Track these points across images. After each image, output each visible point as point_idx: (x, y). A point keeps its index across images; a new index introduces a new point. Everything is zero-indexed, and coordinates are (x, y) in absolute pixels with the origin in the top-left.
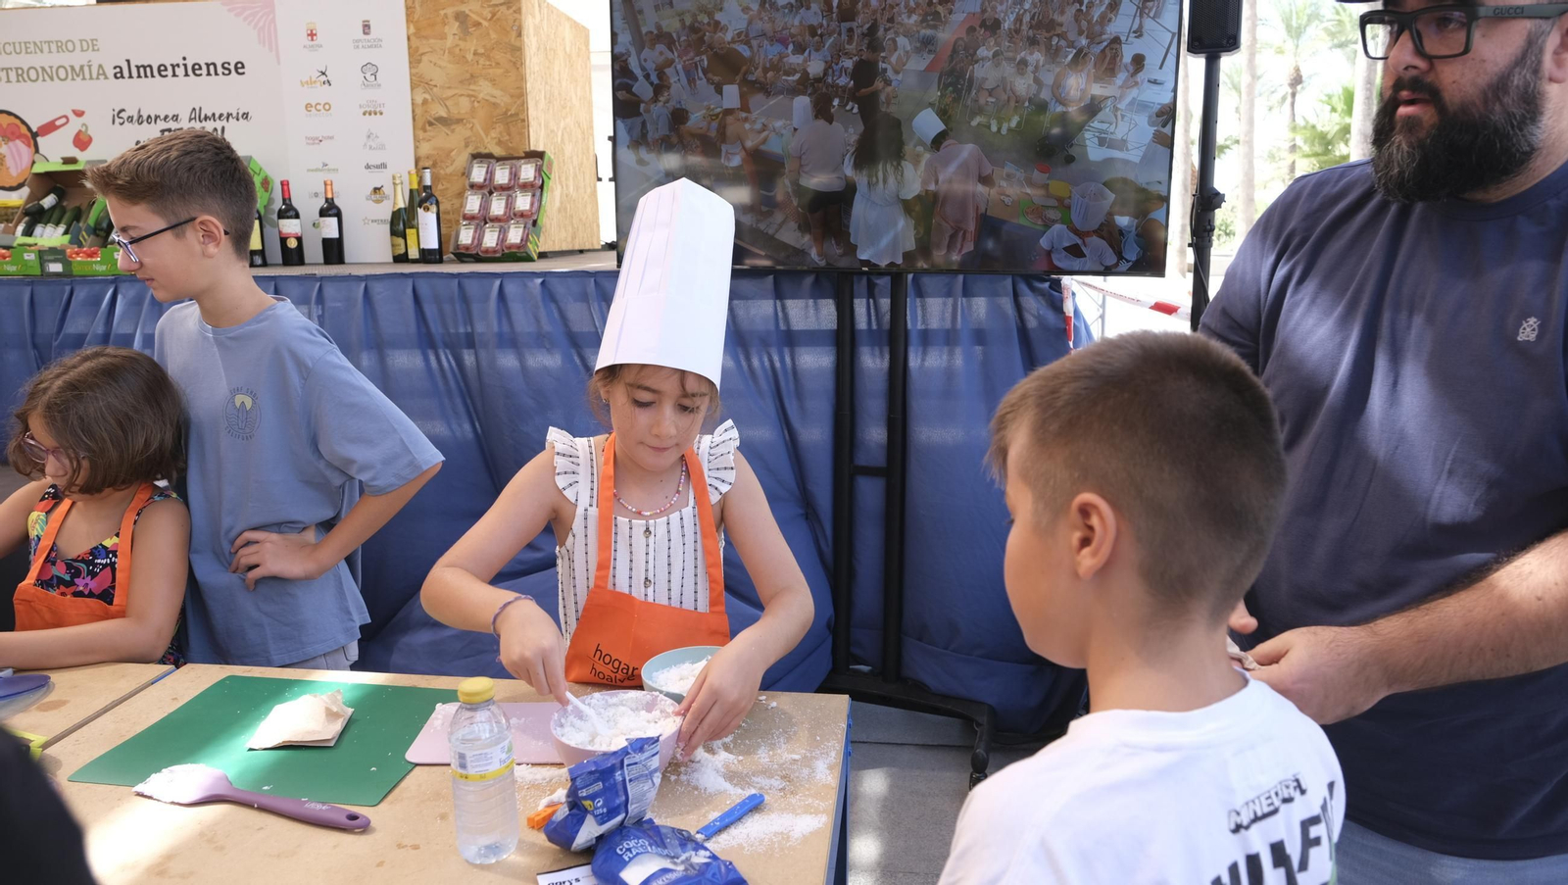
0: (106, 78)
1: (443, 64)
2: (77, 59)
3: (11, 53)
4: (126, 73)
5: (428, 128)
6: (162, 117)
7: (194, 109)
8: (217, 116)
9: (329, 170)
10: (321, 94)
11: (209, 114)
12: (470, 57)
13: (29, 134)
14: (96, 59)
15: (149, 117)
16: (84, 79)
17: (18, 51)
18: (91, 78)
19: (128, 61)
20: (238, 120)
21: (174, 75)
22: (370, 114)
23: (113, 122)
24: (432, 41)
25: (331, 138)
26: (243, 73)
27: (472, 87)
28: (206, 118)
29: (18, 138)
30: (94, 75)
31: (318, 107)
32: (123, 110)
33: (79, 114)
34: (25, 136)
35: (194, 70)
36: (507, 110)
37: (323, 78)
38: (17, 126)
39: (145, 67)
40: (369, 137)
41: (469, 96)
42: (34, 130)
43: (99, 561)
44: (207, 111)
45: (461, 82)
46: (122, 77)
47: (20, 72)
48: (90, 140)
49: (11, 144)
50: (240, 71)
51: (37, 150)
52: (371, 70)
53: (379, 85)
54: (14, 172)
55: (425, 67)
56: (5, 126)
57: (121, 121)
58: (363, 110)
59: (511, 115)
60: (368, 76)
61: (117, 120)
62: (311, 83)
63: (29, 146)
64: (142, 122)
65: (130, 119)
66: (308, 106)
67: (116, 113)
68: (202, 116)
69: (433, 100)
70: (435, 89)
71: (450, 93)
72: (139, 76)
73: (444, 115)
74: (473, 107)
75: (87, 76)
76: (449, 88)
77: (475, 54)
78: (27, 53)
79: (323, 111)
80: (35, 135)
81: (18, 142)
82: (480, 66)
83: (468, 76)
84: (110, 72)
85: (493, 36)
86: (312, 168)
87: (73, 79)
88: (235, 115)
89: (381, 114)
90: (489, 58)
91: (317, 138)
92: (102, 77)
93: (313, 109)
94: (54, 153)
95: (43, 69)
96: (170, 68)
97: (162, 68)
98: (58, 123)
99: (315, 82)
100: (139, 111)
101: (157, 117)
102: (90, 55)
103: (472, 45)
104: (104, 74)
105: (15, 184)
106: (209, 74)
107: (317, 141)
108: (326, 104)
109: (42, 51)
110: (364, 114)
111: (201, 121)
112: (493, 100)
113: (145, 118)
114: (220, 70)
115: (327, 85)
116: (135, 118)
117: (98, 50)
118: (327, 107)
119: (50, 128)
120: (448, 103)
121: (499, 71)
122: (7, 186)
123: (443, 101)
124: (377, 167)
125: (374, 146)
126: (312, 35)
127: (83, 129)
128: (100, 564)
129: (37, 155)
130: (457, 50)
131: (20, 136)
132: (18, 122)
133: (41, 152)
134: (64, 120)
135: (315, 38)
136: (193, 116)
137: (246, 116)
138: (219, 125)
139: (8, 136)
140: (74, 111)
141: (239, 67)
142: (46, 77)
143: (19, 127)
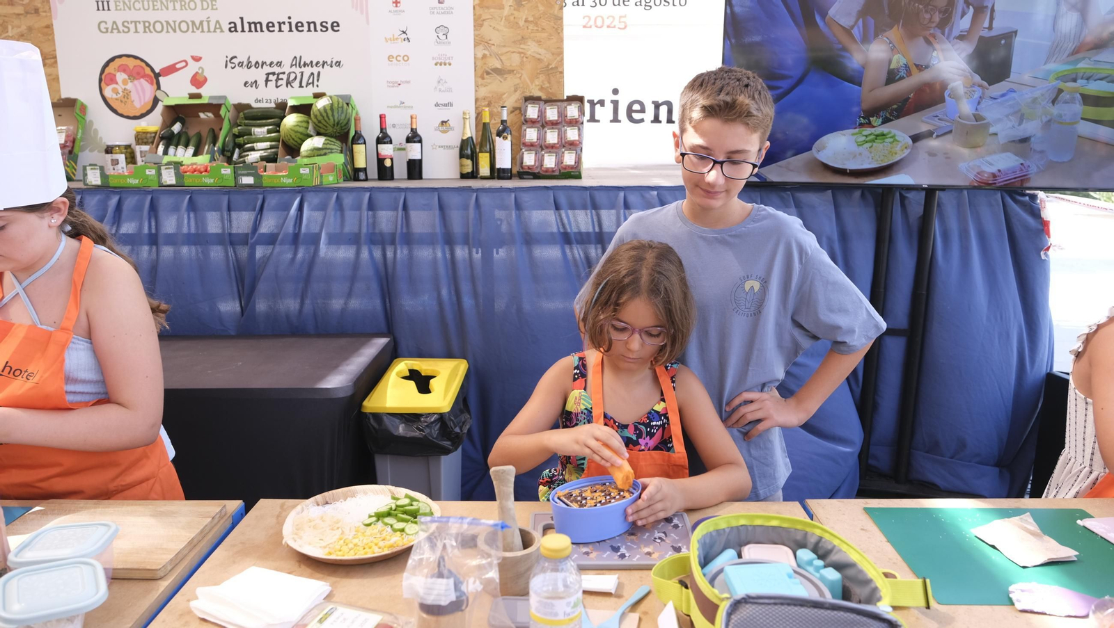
0: (222, 31)
1: (500, 28)
2: (197, 16)
3: (140, 9)
4: (239, 28)
5: (485, 76)
6: (268, 63)
7: (295, 57)
8: (314, 63)
9: (405, 107)
11: (308, 62)
12: (522, 23)
13: (152, 75)
14: (214, 16)
15: (257, 63)
16: (203, 31)
17: (146, 7)
18: (209, 31)
19: (242, 19)
20: (331, 66)
21: (280, 30)
22: (441, 65)
23: (226, 67)
24: (492, 10)
25: (408, 82)
26: (338, 31)
27: (522, 46)
28: (305, 65)
29: (142, 77)
30: (212, 29)
31: (398, 58)
32: (235, 57)
33: (197, 59)
34: (148, 75)
35: (297, 27)
36: (549, 64)
37: (404, 36)
38: (142, 67)
39: (255, 24)
40: (439, 82)
41: (520, 53)
42: (157, 71)
43: (654, 423)
44: (306, 60)
45: (514, 42)
46: (236, 31)
47: (147, 24)
48: (206, 80)
49: (136, 82)
50: (336, 28)
51: (159, 88)
52: (443, 32)
53: (449, 43)
54: (137, 104)
55: (486, 31)
56: (131, 68)
57: (233, 65)
58: (435, 61)
59: (552, 68)
60: (440, 35)
61: (230, 65)
62: (394, 39)
63: (152, 84)
64: (250, 67)
65: (241, 64)
66: (390, 58)
67: (228, 59)
68: (302, 63)
69: (490, 55)
70: (493, 46)
71: (505, 50)
72: (250, 31)
73: (499, 66)
74: (522, 61)
75: (206, 29)
76: (504, 46)
77: (526, 21)
78: (154, 9)
79: (402, 61)
80: (157, 76)
81: (142, 80)
82: (529, 31)
83: (520, 37)
84: (226, 27)
85: (541, 8)
86: (390, 105)
87: (193, 32)
88: (329, 63)
89: (450, 64)
90: (536, 24)
91: (396, 82)
92: (218, 31)
93: (394, 60)
94: (177, 91)
95: (168, 23)
96: (277, 25)
97: (270, 26)
98: (178, 66)
99: (397, 39)
100: (249, 58)
101: (263, 63)
102: (209, 12)
103: (523, 14)
104: (221, 28)
105: (138, 114)
106: (309, 30)
107: (396, 85)
108: (404, 56)
109: (167, 9)
110: (436, 64)
111: (301, 67)
112: (538, 56)
113: (253, 63)
114: (319, 27)
115: (407, 41)
116: (245, 63)
117: (217, 9)
118: (406, 58)
119: (171, 70)
120: (503, 58)
121: (544, 35)
122: (131, 115)
123: (498, 56)
124: (445, 105)
125: (443, 89)
126: (396, 3)
127: (200, 72)
128: (656, 426)
129: (158, 91)
130: (512, 18)
131: (144, 76)
132: (143, 64)
133: (162, 89)
134: (184, 64)
135: (399, 5)
136: (294, 63)
137: (338, 64)
138: (315, 70)
139: (134, 75)
140: (192, 57)
141: (335, 26)
142: (170, 29)
143: (144, 69)
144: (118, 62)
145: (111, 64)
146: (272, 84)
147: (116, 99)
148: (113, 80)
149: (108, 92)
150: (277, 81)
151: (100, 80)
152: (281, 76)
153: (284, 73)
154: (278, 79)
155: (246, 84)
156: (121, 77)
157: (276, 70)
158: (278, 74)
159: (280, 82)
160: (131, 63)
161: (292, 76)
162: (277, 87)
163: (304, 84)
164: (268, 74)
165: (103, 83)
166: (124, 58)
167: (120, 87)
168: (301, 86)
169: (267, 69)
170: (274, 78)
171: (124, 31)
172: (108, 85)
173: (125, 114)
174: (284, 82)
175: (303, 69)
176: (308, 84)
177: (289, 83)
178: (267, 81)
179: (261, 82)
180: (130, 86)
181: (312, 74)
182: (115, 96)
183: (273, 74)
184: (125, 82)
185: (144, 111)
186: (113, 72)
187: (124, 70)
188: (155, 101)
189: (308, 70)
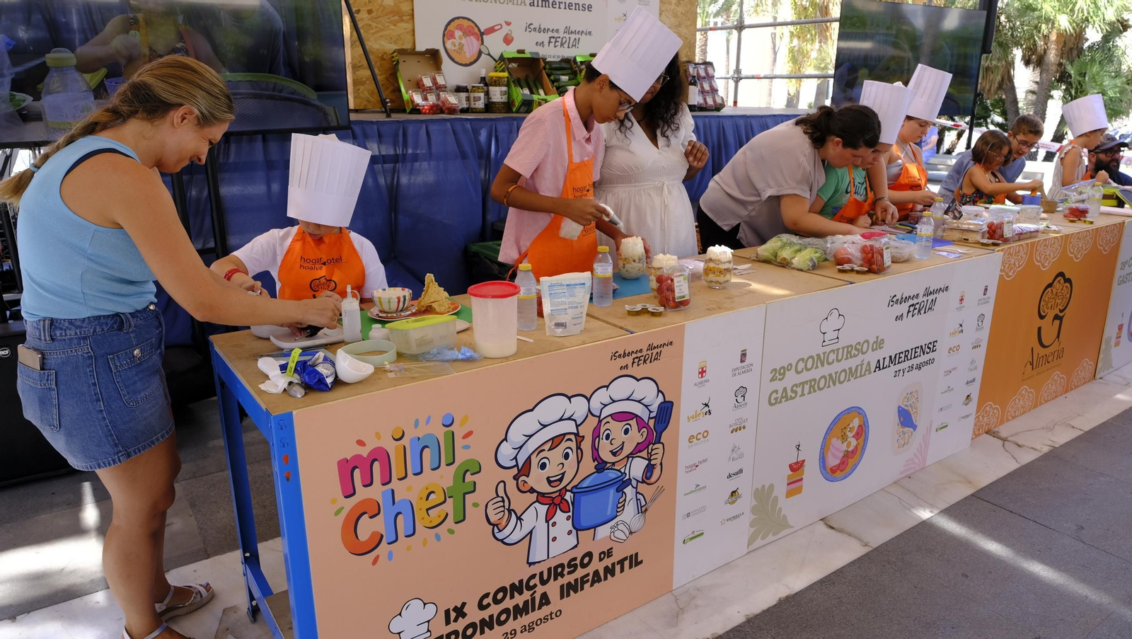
0: (525, 5)
4: (536, 4)
6: (551, 30)
7: (567, 27)
8: (577, 32)
11: (573, 31)
12: (679, 14)
13: (479, 33)
15: (545, 29)
18: (517, 4)
20: (586, 35)
21: (559, 8)
23: (526, 30)
24: (667, 5)
26: (591, 11)
27: (679, 29)
28: (572, 32)
29: (472, 34)
30: (519, 3)
32: (532, 24)
33: (508, 24)
34: (476, 34)
35: (569, 6)
36: (690, 41)
37: (625, 18)
39: (546, 1)
42: (482, 31)
44: (573, 29)
45: (676, 26)
46: (534, 6)
48: (512, 39)
49: (468, 38)
50: (590, 9)
51: (482, 43)
54: (468, 55)
56: (465, 27)
57: (530, 30)
61: (528, 29)
62: (619, 19)
63: (478, 40)
64: (540, 32)
65: (535, 29)
67: (527, 25)
72: (542, 6)
77: (681, 13)
80: (482, 34)
81: (472, 37)
82: (683, 19)
83: (678, 23)
84: (528, 2)
85: (689, 6)
87: (507, 4)
88: (585, 32)
90: (686, 17)
92: (523, 4)
94: (495, 45)
96: (558, 4)
97: (554, 3)
98: (496, 28)
99: (621, 19)
100: (540, 25)
101: (548, 29)
103: (680, 9)
104: (525, 3)
105: (468, 63)
106: (575, 9)
112: (686, 36)
113: (542, 29)
114: (581, 8)
116: (537, 29)
119: (491, 30)
121: (689, 23)
122: (464, 63)
127: (510, 33)
129: (482, 45)
131: (473, 34)
132: (473, 25)
133: (485, 44)
134: (499, 27)
136: (566, 31)
137: (590, 33)
138: (577, 36)
139: (467, 32)
140: (505, 22)
141: (590, 7)
142: (493, 1)
143: (473, 28)
144: (457, 22)
145: (452, 23)
146: (552, 45)
147: (454, 50)
148: (452, 36)
149: (449, 45)
150: (555, 43)
151: (444, 35)
152: (558, 40)
153: (559, 37)
154: (556, 41)
155: (537, 43)
156: (458, 33)
157: (555, 35)
158: (556, 38)
159: (557, 44)
160: (466, 23)
161: (564, 40)
162: (555, 47)
163: (570, 46)
164: (550, 38)
165: (445, 38)
166: (461, 19)
167: (457, 41)
168: (569, 47)
169: (550, 34)
170: (553, 40)
172: (449, 39)
173: (460, 62)
174: (558, 44)
175: (570, 36)
176: (573, 46)
177: (562, 45)
178: (550, 42)
179: (546, 43)
180: (463, 41)
181: (575, 39)
182: (453, 48)
183: (553, 37)
184: (460, 38)
185: (472, 60)
186: (452, 29)
187: (460, 29)
188: (480, 53)
189: (573, 36)
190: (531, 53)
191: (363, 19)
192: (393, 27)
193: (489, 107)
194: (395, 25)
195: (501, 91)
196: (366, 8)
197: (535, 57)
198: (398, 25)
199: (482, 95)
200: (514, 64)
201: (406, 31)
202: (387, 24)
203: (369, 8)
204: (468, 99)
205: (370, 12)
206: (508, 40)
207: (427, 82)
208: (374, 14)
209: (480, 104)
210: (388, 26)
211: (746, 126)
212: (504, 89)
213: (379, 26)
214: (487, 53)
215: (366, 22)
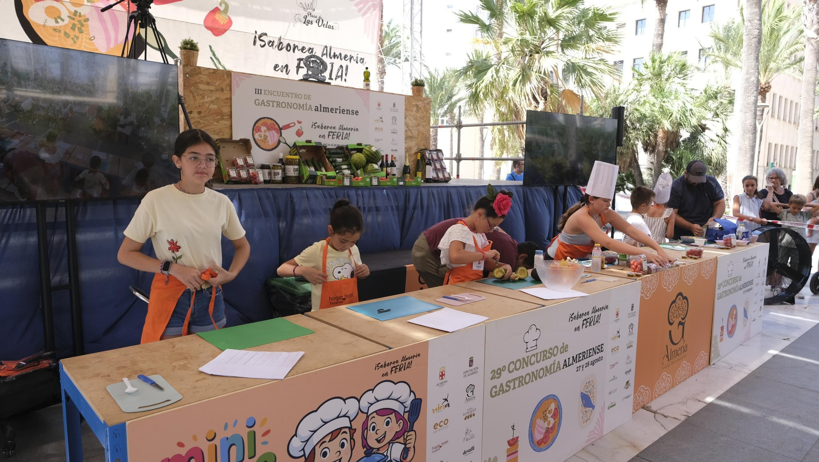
0: (312, 110)
1: (412, 119)
2: (302, 102)
4: (319, 110)
5: (407, 138)
6: (330, 127)
7: (341, 125)
8: (348, 129)
10: (380, 125)
12: (418, 118)
13: (278, 128)
14: (309, 103)
15: (325, 126)
16: (303, 109)
17: (279, 95)
18: (306, 110)
19: (321, 105)
20: (354, 131)
21: (336, 112)
22: (393, 133)
23: (312, 127)
24: (410, 112)
25: (382, 140)
27: (418, 128)
28: (344, 129)
29: (274, 129)
30: (307, 109)
31: (379, 129)
32: (316, 123)
33: (300, 122)
34: (277, 129)
35: (342, 111)
36: (426, 136)
37: (381, 120)
39: (326, 108)
40: (393, 140)
41: (417, 130)
42: (281, 127)
44: (345, 127)
45: (416, 126)
47: (278, 103)
48: (303, 133)
49: (270, 132)
50: (357, 114)
51: (281, 135)
52: (394, 118)
53: (397, 124)
54: (270, 143)
55: (408, 120)
56: (269, 124)
58: (392, 131)
59: (426, 138)
61: (314, 127)
62: (377, 121)
63: (278, 133)
64: (322, 128)
65: (318, 126)
66: (376, 128)
67: (313, 124)
70: (409, 127)
71: (413, 129)
72: (324, 111)
73: (411, 135)
74: (418, 134)
75: (305, 108)
76: (413, 127)
77: (420, 118)
78: (282, 96)
80: (281, 129)
81: (273, 131)
82: (421, 121)
83: (418, 124)
84: (314, 108)
85: (425, 113)
87: (299, 109)
88: (353, 129)
89: (397, 133)
90: (423, 119)
91: (378, 139)
92: (310, 110)
94: (290, 137)
95: (288, 103)
96: (335, 110)
97: (332, 109)
98: (291, 125)
100: (322, 124)
101: (328, 127)
102: (307, 101)
103: (419, 115)
104: (311, 108)
105: (270, 148)
106: (347, 114)
107: (378, 141)
109: (289, 97)
112: (423, 132)
114: (351, 113)
115: (382, 122)
116: (320, 126)
117: (310, 100)
119: (287, 127)
120: (413, 132)
121: (425, 124)
122: (267, 149)
123: (410, 131)
124: (395, 151)
125: (394, 143)
126: (379, 105)
127: (300, 129)
129: (281, 137)
130: (415, 116)
131: (275, 129)
132: (275, 123)
133: (283, 136)
134: (293, 124)
136: (340, 128)
137: (357, 130)
138: (348, 132)
139: (270, 128)
140: (298, 121)
141: (357, 112)
142: (289, 107)
143: (274, 125)
144: (263, 121)
145: (259, 122)
146: (331, 137)
147: (260, 140)
148: (259, 130)
149: (257, 136)
150: (333, 136)
151: (253, 130)
152: (335, 134)
153: (336, 132)
154: (333, 135)
155: (320, 136)
156: (263, 128)
157: (333, 130)
159: (334, 136)
160: (269, 122)
161: (339, 134)
162: (333, 138)
163: (343, 138)
164: (329, 132)
165: (254, 131)
166: (266, 119)
167: (262, 134)
168: (342, 139)
169: (329, 130)
170: (332, 134)
171: (267, 105)
172: (257, 133)
173: (264, 148)
175: (343, 131)
176: (345, 138)
177: (338, 137)
178: (329, 135)
179: (326, 136)
180: (267, 134)
182: (260, 138)
183: (332, 132)
184: (265, 131)
185: (273, 147)
186: (259, 125)
187: (265, 126)
188: (279, 142)
189: (345, 132)
190: (315, 142)
191: (194, 118)
192: (216, 123)
193: (285, 179)
194: (218, 122)
195: (294, 169)
196: (197, 110)
197: (319, 145)
198: (220, 122)
199: (280, 171)
200: (303, 150)
201: (226, 126)
202: (212, 121)
203: (199, 110)
204: (270, 174)
205: (199, 113)
206: (299, 133)
207: (240, 162)
208: (202, 115)
209: (279, 178)
210: (213, 123)
211: (466, 193)
212: (296, 167)
213: (206, 122)
214: (284, 142)
215: (196, 119)
